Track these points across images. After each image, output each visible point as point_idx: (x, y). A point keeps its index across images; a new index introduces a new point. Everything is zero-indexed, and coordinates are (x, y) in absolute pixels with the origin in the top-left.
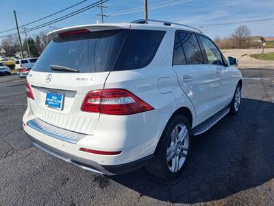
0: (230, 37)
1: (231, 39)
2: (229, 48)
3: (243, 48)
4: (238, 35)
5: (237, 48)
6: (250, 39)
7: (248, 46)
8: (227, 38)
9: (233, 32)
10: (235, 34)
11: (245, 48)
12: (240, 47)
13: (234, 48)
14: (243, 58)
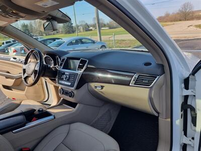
0: (177, 11)
1: (178, 13)
2: (177, 21)
3: (188, 20)
4: (184, 10)
5: (183, 20)
6: (193, 12)
7: (192, 19)
8: (175, 13)
9: (180, 8)
10: (181, 9)
11: (190, 20)
12: (186, 19)
13: (180, 20)
14: (189, 28)
